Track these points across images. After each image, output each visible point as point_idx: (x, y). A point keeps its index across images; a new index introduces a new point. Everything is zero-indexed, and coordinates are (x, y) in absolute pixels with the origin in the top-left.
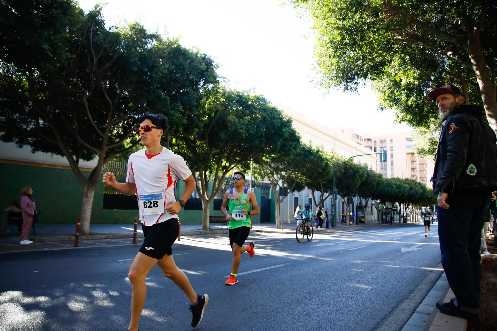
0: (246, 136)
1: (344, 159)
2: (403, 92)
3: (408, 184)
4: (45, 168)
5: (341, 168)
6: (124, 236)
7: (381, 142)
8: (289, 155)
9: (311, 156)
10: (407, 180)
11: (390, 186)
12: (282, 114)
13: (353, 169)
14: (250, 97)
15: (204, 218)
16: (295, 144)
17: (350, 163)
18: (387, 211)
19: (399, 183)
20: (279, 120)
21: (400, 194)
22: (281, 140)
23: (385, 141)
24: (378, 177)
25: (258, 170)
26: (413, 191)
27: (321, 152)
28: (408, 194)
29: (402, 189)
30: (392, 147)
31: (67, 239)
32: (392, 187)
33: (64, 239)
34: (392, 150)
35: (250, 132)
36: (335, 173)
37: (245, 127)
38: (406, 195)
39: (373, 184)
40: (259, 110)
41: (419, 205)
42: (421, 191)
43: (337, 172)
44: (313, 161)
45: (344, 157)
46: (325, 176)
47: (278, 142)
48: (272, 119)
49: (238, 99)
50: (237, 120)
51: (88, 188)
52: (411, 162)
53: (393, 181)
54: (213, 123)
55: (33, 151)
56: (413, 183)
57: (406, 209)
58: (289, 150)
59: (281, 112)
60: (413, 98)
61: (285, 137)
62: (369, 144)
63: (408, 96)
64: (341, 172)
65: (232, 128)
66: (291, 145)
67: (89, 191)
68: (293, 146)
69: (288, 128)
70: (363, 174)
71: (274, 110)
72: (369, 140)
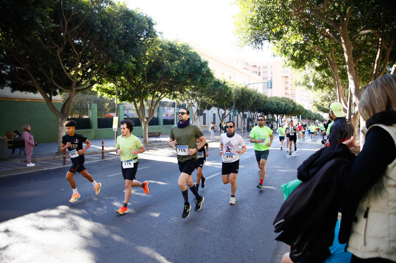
0: (176, 75)
1: (241, 86)
2: (291, 47)
3: (284, 101)
4: (18, 101)
5: (240, 93)
6: (91, 153)
7: (264, 68)
8: (205, 87)
9: (219, 86)
10: (283, 98)
11: (272, 104)
12: (201, 58)
13: (248, 93)
14: (178, 45)
15: (144, 134)
16: (210, 80)
17: (246, 89)
18: (269, 121)
19: (278, 101)
20: (199, 62)
21: (279, 109)
22: (201, 76)
23: (267, 67)
24: (264, 98)
25: (180, 96)
26: (287, 107)
27: (227, 83)
28: (284, 109)
29: (280, 105)
30: (271, 72)
31: (52, 158)
32: (274, 105)
33: (50, 159)
34: (271, 74)
35: (178, 72)
36: (235, 97)
37: (175, 69)
38: (283, 110)
39: (260, 103)
40: (185, 54)
41: (290, 116)
42: (293, 106)
43: (236, 96)
44: (221, 90)
45: (241, 84)
46: (229, 100)
47: (198, 78)
48: (193, 62)
49: (170, 47)
50: (169, 64)
51: (62, 119)
52: (285, 83)
53: (274, 100)
54: (151, 65)
55: (13, 91)
56: (288, 101)
57: (281, 119)
58: (206, 84)
59: (201, 56)
60: (298, 51)
61: (203, 74)
62: (255, 69)
63: (294, 50)
64: (240, 96)
65: (166, 69)
66: (207, 80)
67: (63, 122)
68: (209, 80)
69: (206, 68)
70: (254, 97)
71: (195, 54)
72: (255, 66)
